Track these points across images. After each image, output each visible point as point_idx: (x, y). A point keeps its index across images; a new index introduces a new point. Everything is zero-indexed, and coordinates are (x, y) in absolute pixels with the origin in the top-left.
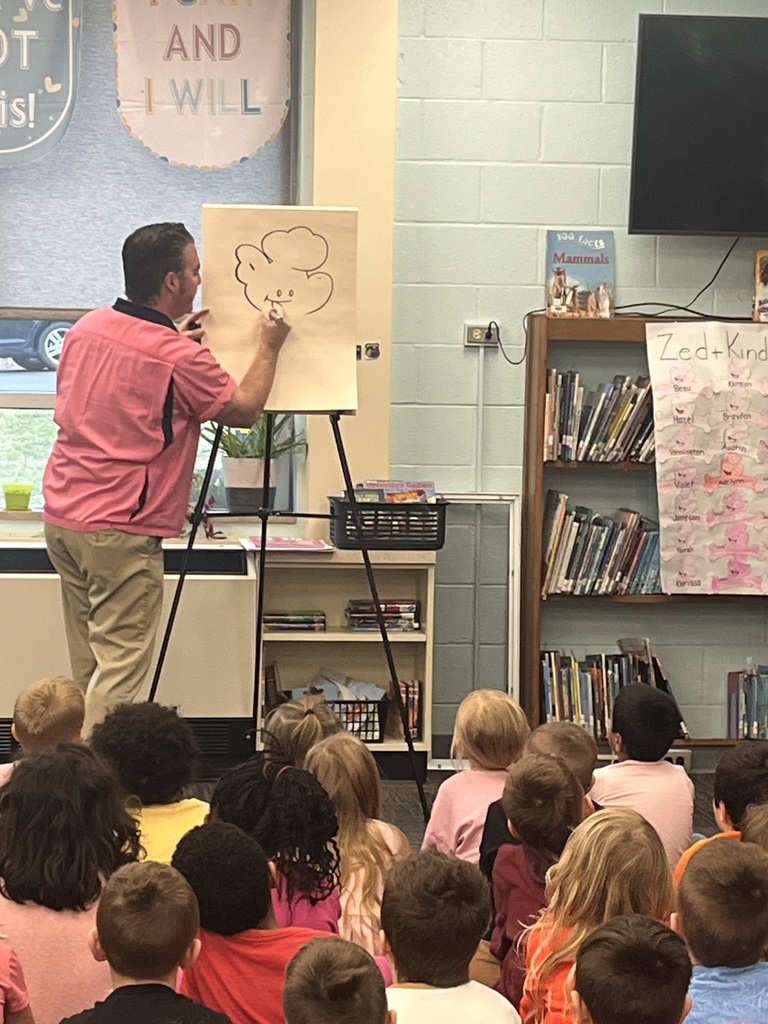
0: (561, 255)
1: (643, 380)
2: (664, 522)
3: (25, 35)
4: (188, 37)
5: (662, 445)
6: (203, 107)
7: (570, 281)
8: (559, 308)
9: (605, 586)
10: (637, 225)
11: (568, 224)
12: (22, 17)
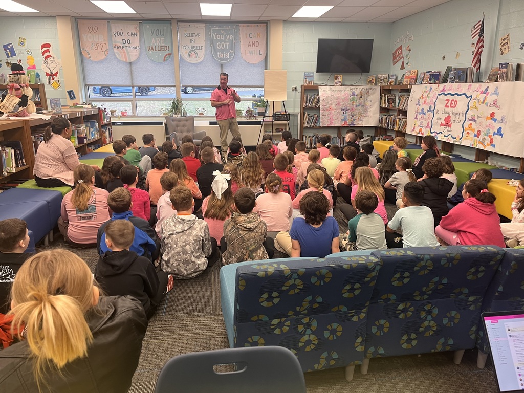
0: (306, 76)
1: (318, 95)
2: (321, 116)
3: (227, 43)
4: (251, 43)
5: (321, 105)
6: (254, 54)
7: (307, 80)
8: (306, 84)
9: (312, 126)
10: (318, 71)
11: (307, 72)
12: (227, 41)
